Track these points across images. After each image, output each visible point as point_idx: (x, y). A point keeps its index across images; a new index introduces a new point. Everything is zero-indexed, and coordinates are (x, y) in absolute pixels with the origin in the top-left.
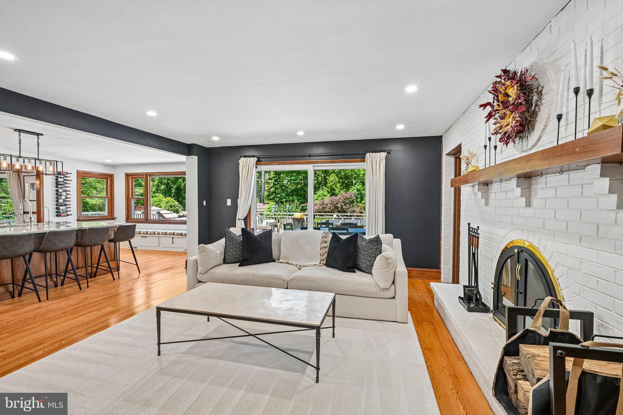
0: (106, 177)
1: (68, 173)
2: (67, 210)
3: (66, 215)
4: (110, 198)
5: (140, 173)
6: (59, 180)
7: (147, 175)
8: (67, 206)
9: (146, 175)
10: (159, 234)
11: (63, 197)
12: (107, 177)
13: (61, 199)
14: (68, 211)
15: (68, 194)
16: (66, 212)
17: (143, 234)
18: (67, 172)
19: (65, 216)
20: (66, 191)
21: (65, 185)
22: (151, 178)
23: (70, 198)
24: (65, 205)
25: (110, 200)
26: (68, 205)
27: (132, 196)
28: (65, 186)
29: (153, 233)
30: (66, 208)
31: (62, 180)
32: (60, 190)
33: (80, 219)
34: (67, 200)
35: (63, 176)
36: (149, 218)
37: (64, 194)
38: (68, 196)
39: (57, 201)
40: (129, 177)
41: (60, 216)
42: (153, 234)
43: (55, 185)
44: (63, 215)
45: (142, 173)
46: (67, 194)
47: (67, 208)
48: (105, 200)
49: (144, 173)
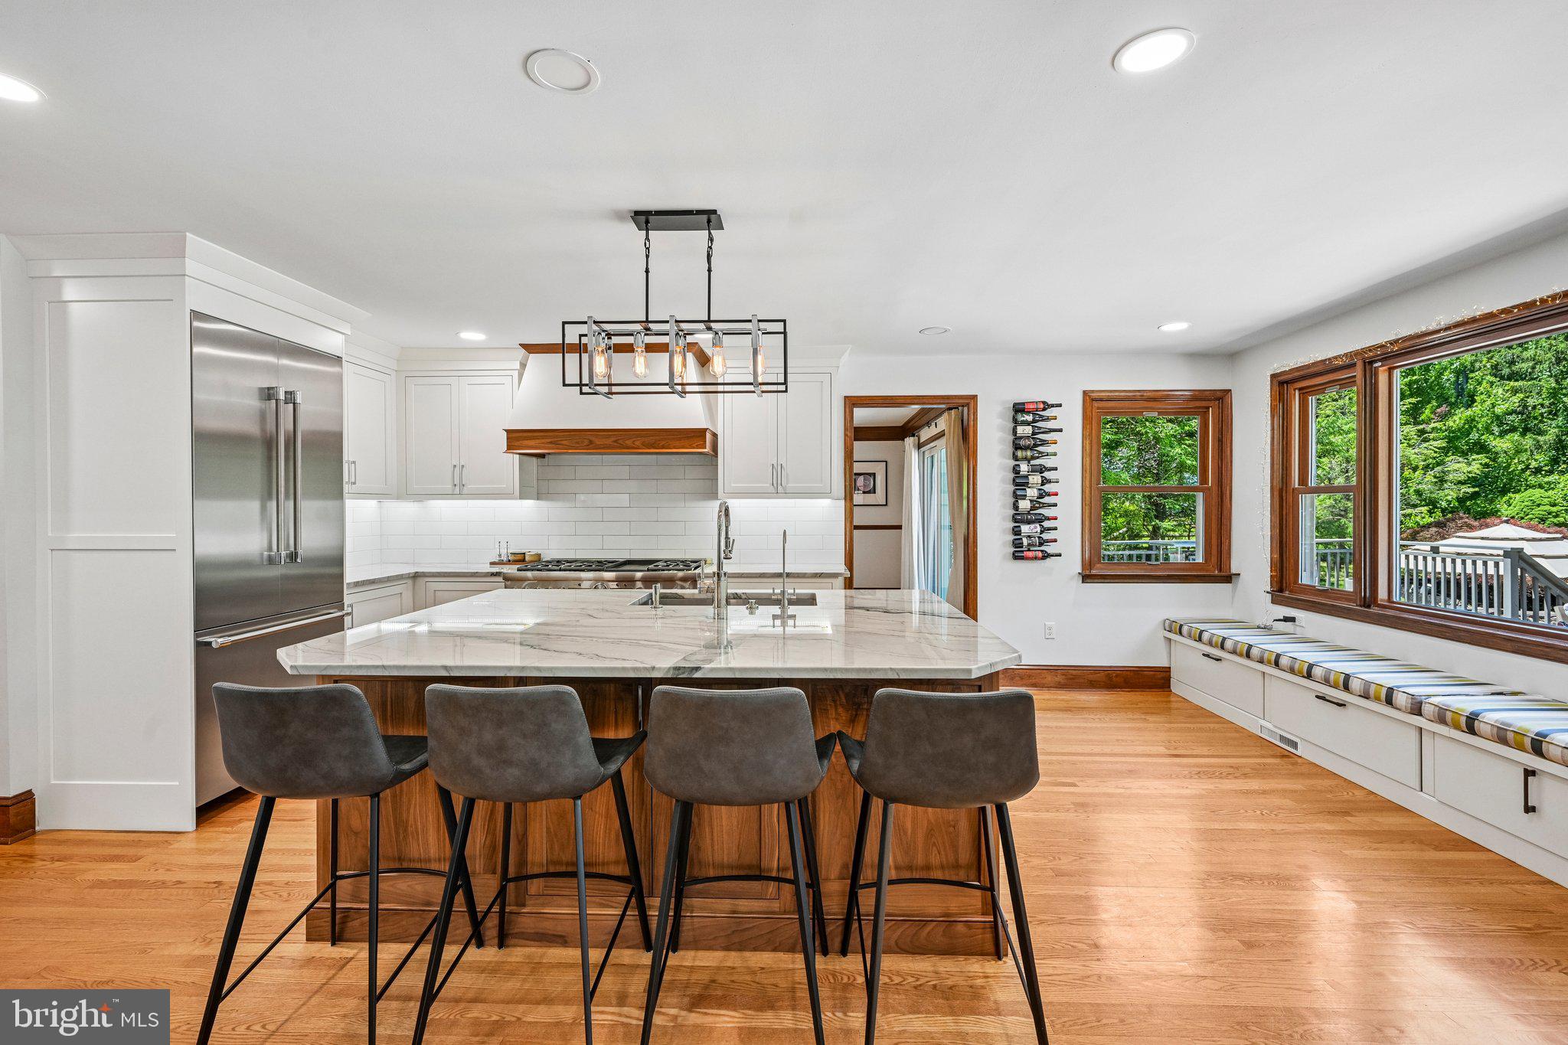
0: (1198, 404)
1: (1048, 405)
2: (1045, 536)
3: (1040, 554)
4: (1215, 490)
5: (1335, 358)
6: (1020, 430)
7: (1371, 363)
8: (1046, 524)
9: (1369, 363)
10: (1417, 709)
11: (1032, 493)
12: (1204, 404)
13: (1024, 497)
14: (1048, 541)
15: (1049, 481)
16: (1041, 544)
17: (1326, 681)
18: (1044, 403)
19: (1036, 558)
20: (1042, 469)
21: (1039, 449)
22: (1397, 373)
23: (1056, 494)
24: (1040, 520)
25: (1215, 500)
26: (1049, 519)
27: (1303, 480)
28: (1040, 452)
29: (1383, 696)
30: (1042, 532)
31: (1028, 430)
32: (1024, 468)
33: (1094, 572)
34: (1046, 500)
35: (1030, 418)
36: (1382, 594)
37: (1035, 479)
38: (1047, 488)
39: (1016, 507)
40: (1291, 387)
41: (1022, 558)
42: (1377, 699)
43: (1010, 449)
44: (1030, 554)
45: (1346, 355)
46: (1045, 481)
47: (1044, 530)
48: (1193, 499)
49: (1357, 353)
